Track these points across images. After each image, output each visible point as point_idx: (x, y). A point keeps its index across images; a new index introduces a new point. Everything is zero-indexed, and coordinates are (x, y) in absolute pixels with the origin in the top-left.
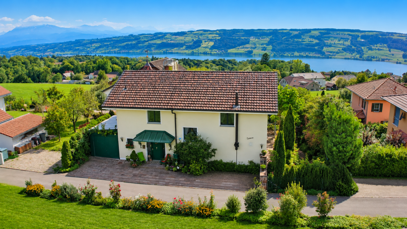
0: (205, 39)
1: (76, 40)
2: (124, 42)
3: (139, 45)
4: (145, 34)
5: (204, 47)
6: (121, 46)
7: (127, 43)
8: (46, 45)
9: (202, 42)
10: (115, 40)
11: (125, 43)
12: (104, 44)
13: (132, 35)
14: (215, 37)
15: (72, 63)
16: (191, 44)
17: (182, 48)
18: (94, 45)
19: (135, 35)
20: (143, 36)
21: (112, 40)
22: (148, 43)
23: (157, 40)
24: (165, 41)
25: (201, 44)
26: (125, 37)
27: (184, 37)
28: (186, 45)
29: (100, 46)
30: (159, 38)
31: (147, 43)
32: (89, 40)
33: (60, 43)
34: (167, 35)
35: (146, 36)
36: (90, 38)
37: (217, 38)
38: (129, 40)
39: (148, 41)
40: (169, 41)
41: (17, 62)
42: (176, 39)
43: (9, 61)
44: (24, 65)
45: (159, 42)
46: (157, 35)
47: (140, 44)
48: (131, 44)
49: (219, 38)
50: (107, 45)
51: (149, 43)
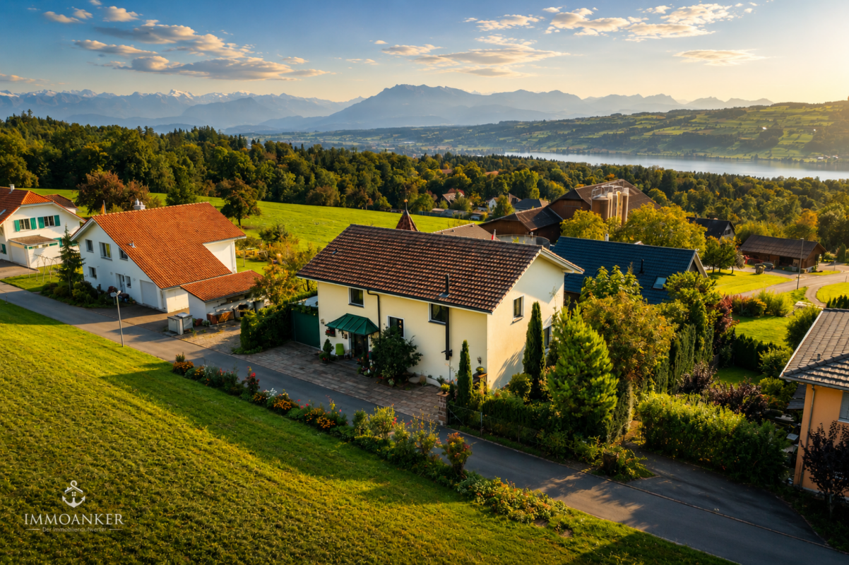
0: (791, 127)
1: (501, 122)
2: (598, 131)
3: (632, 138)
4: (648, 114)
5: (786, 147)
6: (592, 138)
7: (605, 132)
8: (442, 129)
9: (782, 134)
10: (580, 125)
11: (602, 133)
12: (556, 133)
13: (618, 115)
14: (818, 120)
15: (470, 173)
16: (754, 138)
17: (730, 148)
18: (536, 134)
19: (625, 116)
20: (642, 117)
21: (575, 126)
22: (651, 133)
23: (673, 128)
24: (690, 130)
25: (780, 138)
26: (604, 119)
27: (738, 122)
28: (741, 141)
29: (549, 136)
30: (679, 123)
31: (647, 135)
32: (526, 123)
33: (469, 128)
34: (698, 116)
35: (650, 117)
36: (531, 120)
37: (825, 124)
38: (610, 127)
39: (652, 129)
40: (700, 130)
41: (366, 165)
42: (718, 127)
43: (350, 161)
44: (378, 172)
45: (677, 132)
46: (675, 116)
47: (634, 134)
48: (615, 135)
49: (830, 124)
50: (564, 135)
51: (654, 135)
